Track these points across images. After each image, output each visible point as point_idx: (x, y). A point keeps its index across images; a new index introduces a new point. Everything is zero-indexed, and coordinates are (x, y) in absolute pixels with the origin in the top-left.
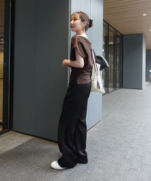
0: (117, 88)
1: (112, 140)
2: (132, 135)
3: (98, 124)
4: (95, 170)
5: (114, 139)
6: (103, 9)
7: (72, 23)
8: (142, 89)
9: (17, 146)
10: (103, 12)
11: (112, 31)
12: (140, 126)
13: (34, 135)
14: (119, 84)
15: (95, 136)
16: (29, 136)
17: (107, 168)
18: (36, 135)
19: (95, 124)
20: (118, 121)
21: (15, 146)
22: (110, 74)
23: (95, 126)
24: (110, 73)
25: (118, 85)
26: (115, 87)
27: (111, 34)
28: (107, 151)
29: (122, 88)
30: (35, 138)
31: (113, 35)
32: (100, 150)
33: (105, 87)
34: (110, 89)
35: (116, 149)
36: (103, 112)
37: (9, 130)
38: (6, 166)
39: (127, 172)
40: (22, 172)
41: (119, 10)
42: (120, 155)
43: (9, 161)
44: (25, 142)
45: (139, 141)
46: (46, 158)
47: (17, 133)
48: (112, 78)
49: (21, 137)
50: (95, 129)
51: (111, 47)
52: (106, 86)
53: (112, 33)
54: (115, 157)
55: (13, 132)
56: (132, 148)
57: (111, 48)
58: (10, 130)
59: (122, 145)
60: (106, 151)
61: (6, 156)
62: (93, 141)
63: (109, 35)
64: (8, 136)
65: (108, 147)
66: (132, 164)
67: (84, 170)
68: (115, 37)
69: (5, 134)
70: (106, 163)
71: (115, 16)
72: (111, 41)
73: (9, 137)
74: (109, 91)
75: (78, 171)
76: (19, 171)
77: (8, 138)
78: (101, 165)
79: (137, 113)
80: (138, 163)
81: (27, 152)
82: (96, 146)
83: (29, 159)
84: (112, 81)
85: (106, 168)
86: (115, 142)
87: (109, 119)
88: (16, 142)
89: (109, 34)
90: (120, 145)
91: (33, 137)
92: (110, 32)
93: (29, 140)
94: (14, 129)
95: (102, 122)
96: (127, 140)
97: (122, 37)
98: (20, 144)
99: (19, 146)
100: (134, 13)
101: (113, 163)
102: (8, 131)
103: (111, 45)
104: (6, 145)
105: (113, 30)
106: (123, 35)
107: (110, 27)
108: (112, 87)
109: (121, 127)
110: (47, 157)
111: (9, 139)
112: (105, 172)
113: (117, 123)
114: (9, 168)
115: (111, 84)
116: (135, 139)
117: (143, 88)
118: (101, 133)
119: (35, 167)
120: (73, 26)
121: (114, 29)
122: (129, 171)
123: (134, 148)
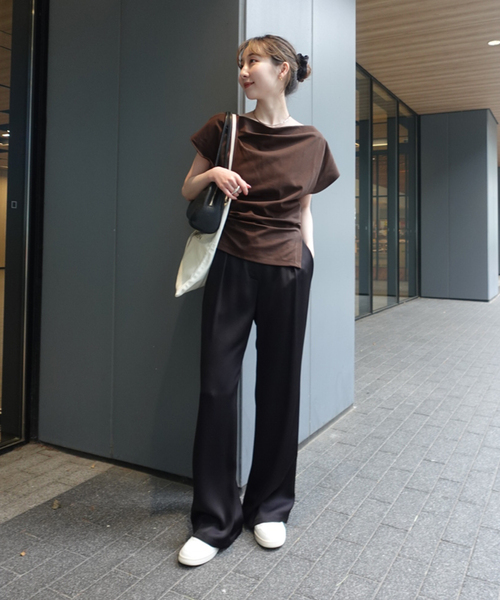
0: (401, 299)
1: (396, 473)
2: (465, 455)
3: (342, 418)
4: (338, 585)
5: (402, 470)
6: (357, 24)
7: (247, 74)
8: (487, 301)
9: (51, 497)
10: (357, 32)
11: (381, 103)
12: (491, 426)
13: (115, 457)
14: (407, 283)
15: (335, 461)
16: (97, 462)
17: (383, 578)
18: (121, 458)
19: (330, 419)
20: (413, 407)
21: (46, 499)
22: (377, 252)
23: (332, 426)
24: (377, 248)
25: (404, 287)
26: (393, 294)
27: (380, 113)
28: (381, 515)
29: (420, 296)
30: (119, 469)
31: (386, 116)
32: (353, 512)
33: (360, 294)
34: (379, 301)
35: (413, 508)
36: (356, 377)
37: (23, 440)
38: (8, 573)
39: (458, 591)
40: (70, 595)
41: (406, 28)
42: (427, 528)
43: (23, 554)
44: (82, 484)
45: (493, 478)
46: (157, 540)
47: (53, 452)
48: (383, 263)
49: (69, 467)
50: (333, 436)
51: (377, 159)
52: (365, 289)
53: (382, 110)
54: (411, 535)
55: (39, 449)
56: (471, 502)
57: (377, 161)
58: (27, 441)
59: (434, 491)
60: (376, 516)
61: (10, 536)
62: (327, 478)
63: (375, 117)
64: (22, 461)
65: (382, 501)
66: (475, 562)
67: (297, 586)
68: (394, 122)
69: (9, 454)
70: (378, 557)
71: (394, 47)
72: (380, 139)
73: (24, 464)
74: (374, 308)
75: (277, 590)
76: (57, 589)
77: (21, 468)
78: (361, 565)
79: (476, 379)
80: (493, 556)
81: (88, 519)
82: (340, 495)
83: (94, 544)
84: (384, 274)
85: (381, 575)
86: (405, 480)
87: (381, 400)
88: (48, 485)
89: (374, 111)
90: (427, 493)
91: (110, 466)
92: (374, 105)
93: (96, 477)
94: (41, 438)
95: (356, 413)
96: (450, 475)
97: (416, 121)
98: (62, 489)
99: (60, 497)
100: (460, 37)
101: (404, 556)
102: (21, 444)
103: (380, 152)
104: (13, 494)
105: (385, 97)
106: (419, 117)
107: (376, 89)
108: (386, 293)
109: (425, 427)
110: (163, 536)
111: (22, 471)
112: (377, 590)
113: (408, 414)
114: (19, 581)
115: (380, 285)
116: (479, 471)
117: (490, 297)
118: (354, 448)
119: (116, 573)
120: (248, 81)
121: (389, 93)
122: (464, 586)
123: (475, 504)
